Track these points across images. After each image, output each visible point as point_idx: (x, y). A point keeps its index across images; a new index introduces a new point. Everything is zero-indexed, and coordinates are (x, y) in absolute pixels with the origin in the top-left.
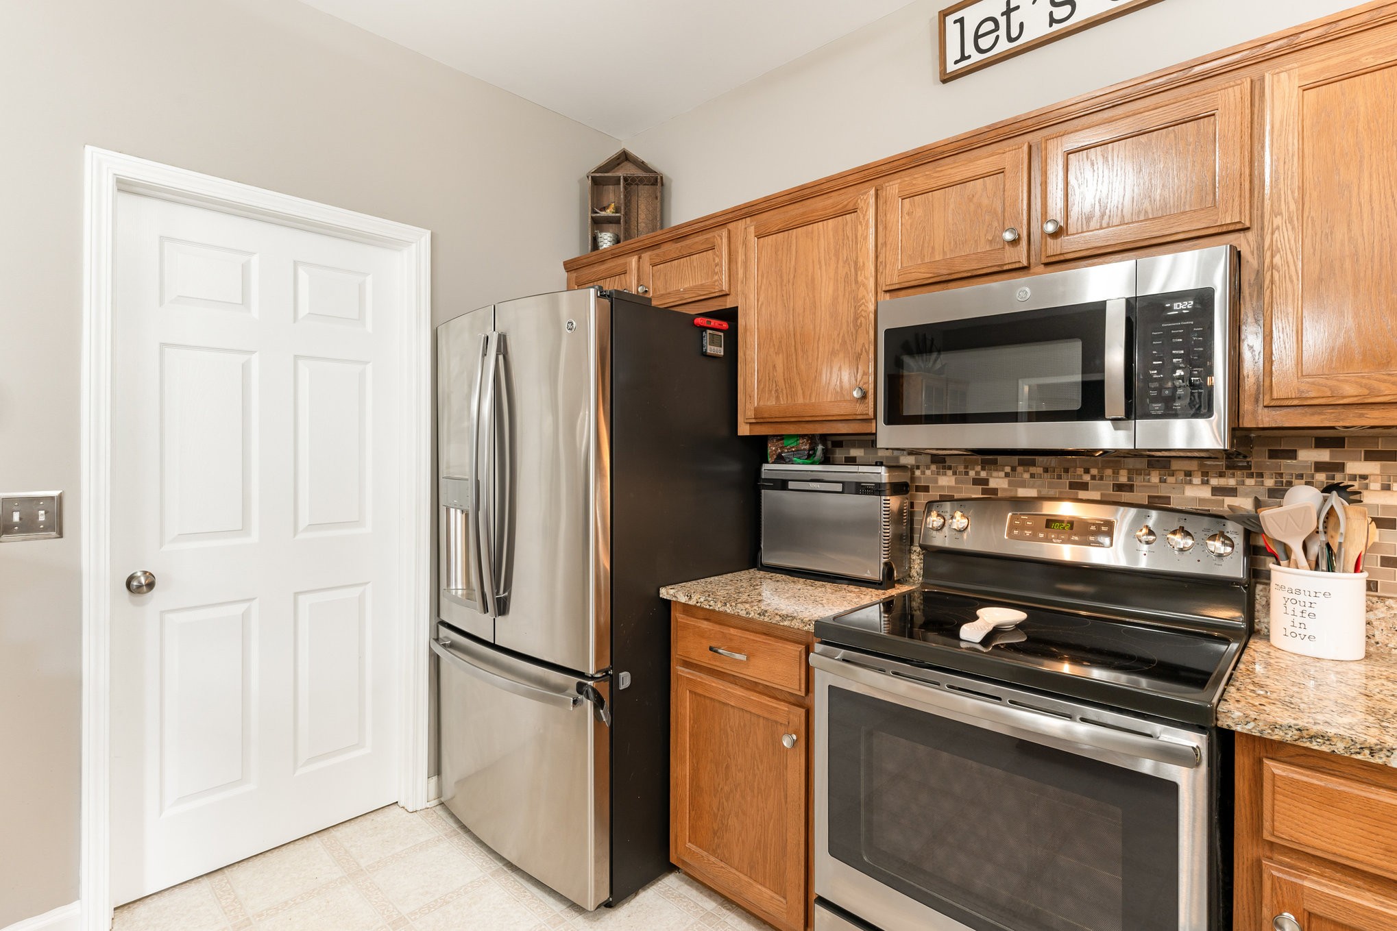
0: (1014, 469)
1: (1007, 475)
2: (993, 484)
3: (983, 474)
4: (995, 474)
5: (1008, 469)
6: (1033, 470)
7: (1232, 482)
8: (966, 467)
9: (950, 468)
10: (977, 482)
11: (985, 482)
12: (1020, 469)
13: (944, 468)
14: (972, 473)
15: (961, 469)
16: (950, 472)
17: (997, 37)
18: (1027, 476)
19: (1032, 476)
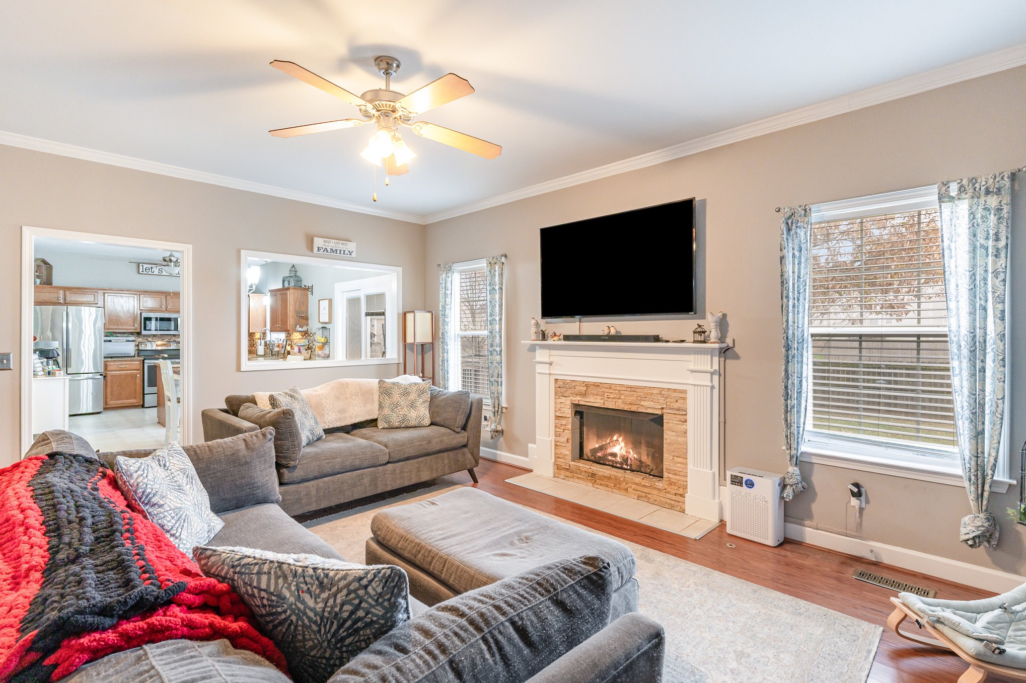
5: (151, 337)
10: (145, 339)
11: (147, 339)
13: (139, 337)
15: (143, 337)
18: (154, 338)
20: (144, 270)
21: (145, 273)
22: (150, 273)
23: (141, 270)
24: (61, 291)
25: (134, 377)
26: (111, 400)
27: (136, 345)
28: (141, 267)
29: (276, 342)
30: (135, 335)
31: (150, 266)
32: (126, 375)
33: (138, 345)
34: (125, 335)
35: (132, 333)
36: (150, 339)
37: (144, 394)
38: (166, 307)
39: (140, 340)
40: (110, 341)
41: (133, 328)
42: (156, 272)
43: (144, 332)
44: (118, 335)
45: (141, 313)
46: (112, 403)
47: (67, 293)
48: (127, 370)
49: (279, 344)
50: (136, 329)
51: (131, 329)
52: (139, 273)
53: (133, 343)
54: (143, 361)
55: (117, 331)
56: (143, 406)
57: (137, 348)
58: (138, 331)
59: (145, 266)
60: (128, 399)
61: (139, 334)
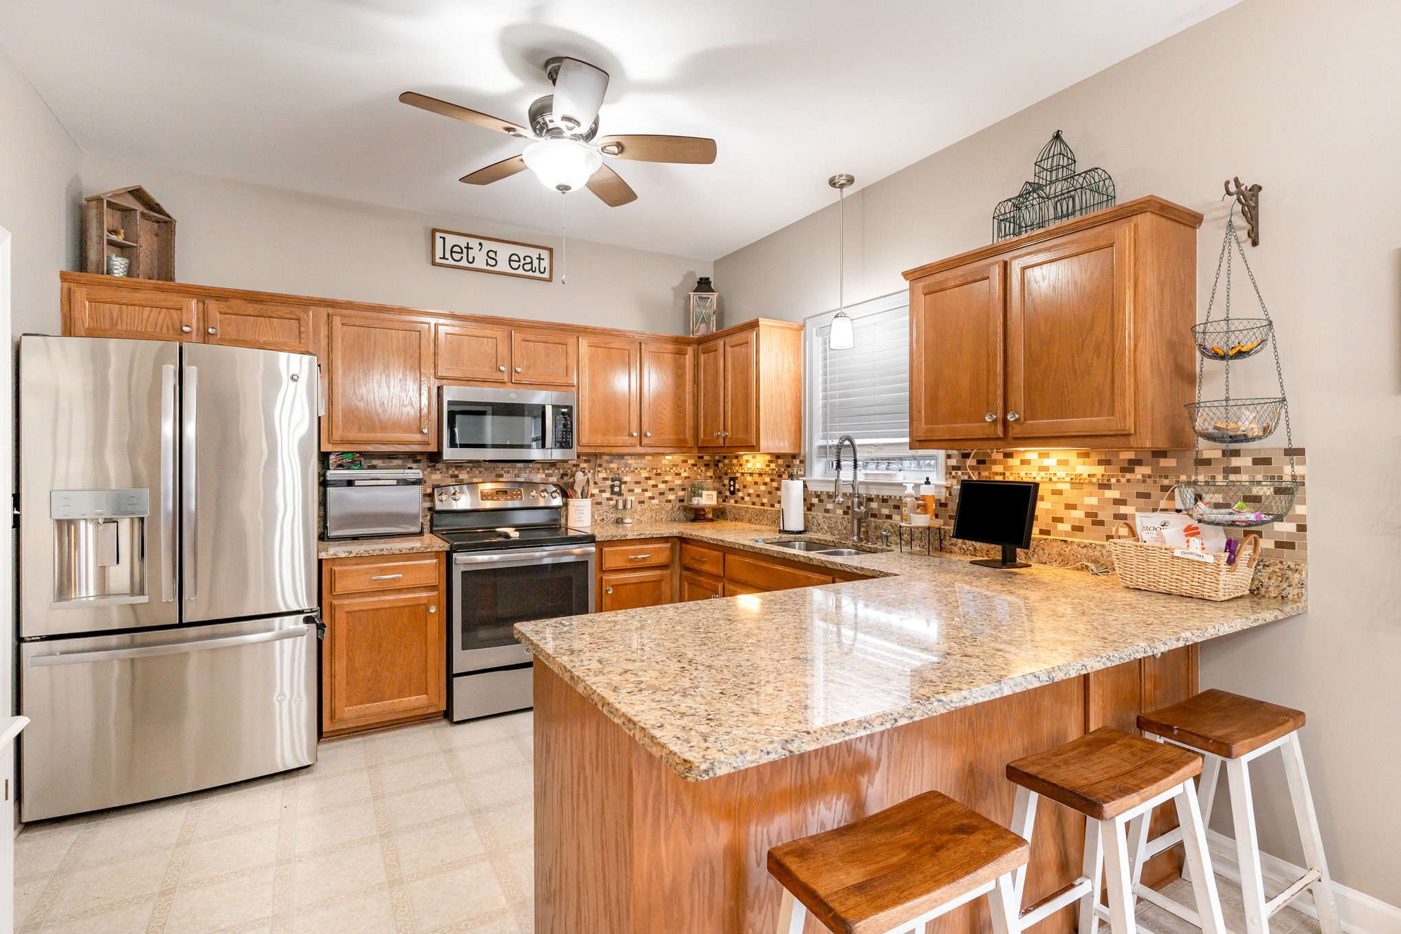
0: (471, 469)
1: (468, 472)
2: (461, 477)
3: (456, 472)
4: (462, 472)
5: (469, 469)
6: (480, 469)
7: (551, 472)
8: (447, 469)
9: (438, 470)
10: (452, 476)
11: (457, 476)
12: (474, 469)
13: (435, 470)
14: (450, 472)
15: (445, 470)
16: (438, 472)
17: (462, 257)
18: (477, 472)
19: (480, 472)
20: (448, 255)
21: (451, 262)
22: (464, 263)
23: (439, 253)
24: (194, 302)
25: (417, 612)
26: (350, 702)
27: (425, 495)
28: (439, 242)
29: (910, 490)
30: (424, 463)
31: (462, 242)
32: (398, 609)
33: (431, 496)
34: (395, 462)
35: (413, 457)
36: (463, 476)
37: (450, 676)
38: (512, 371)
39: (436, 477)
40: (350, 483)
41: (418, 437)
42: (480, 263)
43: (449, 453)
44: (374, 462)
45: (439, 388)
46: (349, 713)
47: (213, 307)
48: (399, 591)
49: (924, 498)
50: (427, 444)
51: (413, 441)
52: (434, 263)
53: (417, 491)
54: (449, 555)
55: (370, 448)
56: (448, 715)
57: (428, 505)
58: (433, 448)
59: (451, 240)
60: (401, 694)
61: (434, 458)
